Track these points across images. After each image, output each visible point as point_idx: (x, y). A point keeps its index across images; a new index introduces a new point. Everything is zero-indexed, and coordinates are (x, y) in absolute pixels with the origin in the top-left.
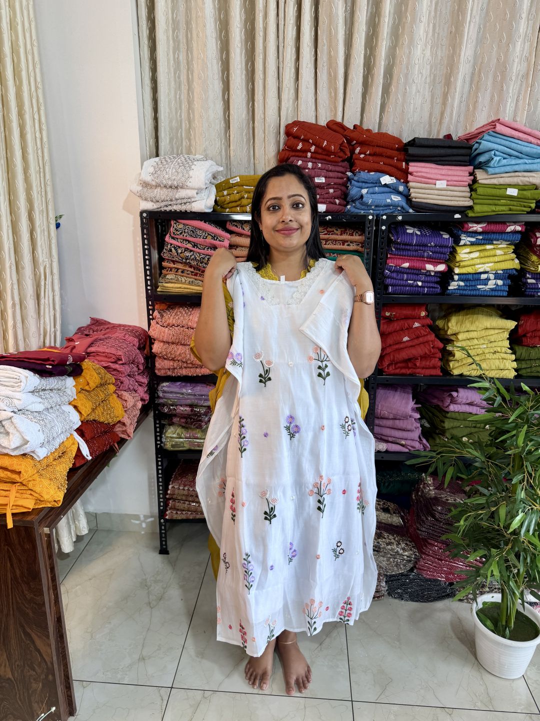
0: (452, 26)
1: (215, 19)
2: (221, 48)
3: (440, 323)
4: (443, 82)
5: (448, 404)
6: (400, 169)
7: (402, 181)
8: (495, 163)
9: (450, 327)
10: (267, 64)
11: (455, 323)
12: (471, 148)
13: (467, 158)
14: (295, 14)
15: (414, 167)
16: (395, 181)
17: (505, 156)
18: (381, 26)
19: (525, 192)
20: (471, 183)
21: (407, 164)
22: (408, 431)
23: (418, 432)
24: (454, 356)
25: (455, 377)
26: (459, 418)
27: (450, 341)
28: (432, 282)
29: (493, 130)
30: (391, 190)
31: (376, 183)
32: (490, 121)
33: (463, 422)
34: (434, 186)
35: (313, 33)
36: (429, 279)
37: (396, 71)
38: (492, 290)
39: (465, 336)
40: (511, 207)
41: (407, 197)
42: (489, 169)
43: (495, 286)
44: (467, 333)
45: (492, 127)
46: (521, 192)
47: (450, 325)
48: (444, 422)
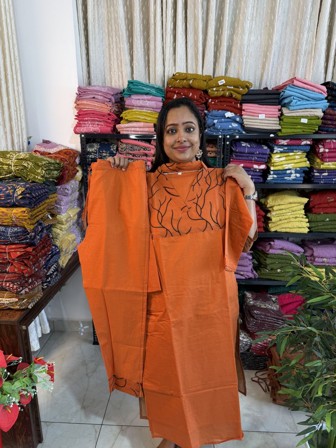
0: (267, 22)
1: (125, 18)
2: (128, 35)
3: (262, 201)
4: (262, 55)
5: (268, 249)
6: (237, 108)
7: (238, 115)
8: (294, 103)
9: (268, 203)
10: (156, 45)
11: (271, 201)
12: (279, 94)
13: (277, 101)
14: (172, 15)
15: (245, 106)
16: (234, 115)
17: (300, 99)
18: (224, 22)
19: (312, 121)
20: (280, 115)
21: (241, 104)
22: (245, 266)
23: (251, 267)
24: (271, 220)
25: (272, 233)
26: (275, 258)
27: (269, 211)
28: (257, 176)
29: (292, 84)
30: (232, 120)
31: (223, 116)
32: (290, 78)
33: (278, 260)
34: (257, 118)
35: (184, 26)
36: (255, 174)
37: (234, 49)
38: (294, 180)
39: (278, 208)
40: (304, 130)
41: (242, 124)
42: (290, 107)
43: (295, 178)
44: (279, 206)
45: (291, 82)
46: (309, 121)
47: (268, 201)
48: (266, 260)
